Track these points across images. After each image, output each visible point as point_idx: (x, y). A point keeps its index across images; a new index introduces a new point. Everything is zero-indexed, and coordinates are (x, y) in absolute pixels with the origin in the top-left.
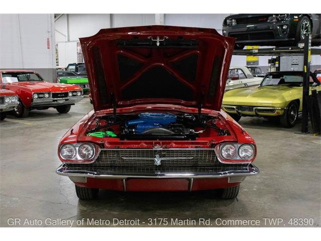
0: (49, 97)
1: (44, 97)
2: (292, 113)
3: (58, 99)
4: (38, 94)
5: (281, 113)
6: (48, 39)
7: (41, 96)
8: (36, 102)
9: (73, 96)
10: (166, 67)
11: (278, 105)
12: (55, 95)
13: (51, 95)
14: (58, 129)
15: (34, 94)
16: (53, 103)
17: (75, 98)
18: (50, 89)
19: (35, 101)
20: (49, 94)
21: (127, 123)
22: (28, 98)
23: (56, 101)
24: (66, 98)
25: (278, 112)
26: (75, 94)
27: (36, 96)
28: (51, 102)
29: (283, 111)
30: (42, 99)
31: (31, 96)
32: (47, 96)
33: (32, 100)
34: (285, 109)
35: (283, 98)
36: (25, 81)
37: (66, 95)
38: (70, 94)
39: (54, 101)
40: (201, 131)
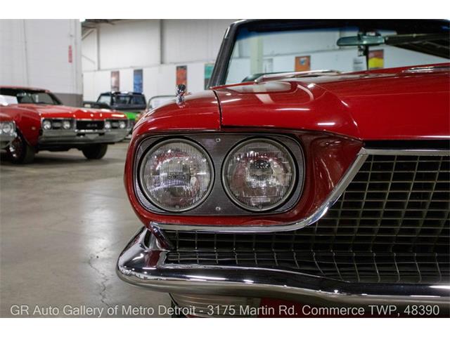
0: (71, 127)
1: (61, 128)
3: (87, 131)
4: (52, 121)
6: (70, 47)
7: (56, 125)
8: (47, 135)
9: (113, 128)
12: (81, 125)
13: (75, 125)
14: (87, 180)
15: (44, 121)
16: (78, 138)
17: (114, 132)
18: (73, 114)
19: (44, 134)
20: (71, 122)
22: (34, 128)
23: (83, 134)
24: (101, 131)
26: (115, 124)
27: (47, 125)
28: (74, 136)
30: (59, 130)
31: (38, 124)
32: (67, 125)
33: (40, 131)
36: (29, 103)
37: (100, 125)
38: (108, 126)
39: (79, 134)
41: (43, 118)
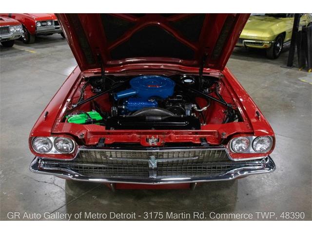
0: (52, 25)
1: (47, 25)
2: (278, 45)
4: (41, 22)
5: (269, 46)
7: (44, 24)
8: (40, 30)
10: (163, 25)
11: (267, 39)
13: (54, 23)
16: (56, 30)
18: (52, 17)
19: (38, 29)
20: (51, 22)
21: (116, 96)
22: (32, 26)
23: (59, 28)
25: (265, 45)
27: (39, 25)
28: (53, 29)
29: (271, 44)
30: (46, 26)
31: (34, 24)
32: (49, 23)
33: (36, 28)
34: (272, 43)
35: (272, 31)
39: (56, 28)
40: (205, 108)
41: (36, 21)
